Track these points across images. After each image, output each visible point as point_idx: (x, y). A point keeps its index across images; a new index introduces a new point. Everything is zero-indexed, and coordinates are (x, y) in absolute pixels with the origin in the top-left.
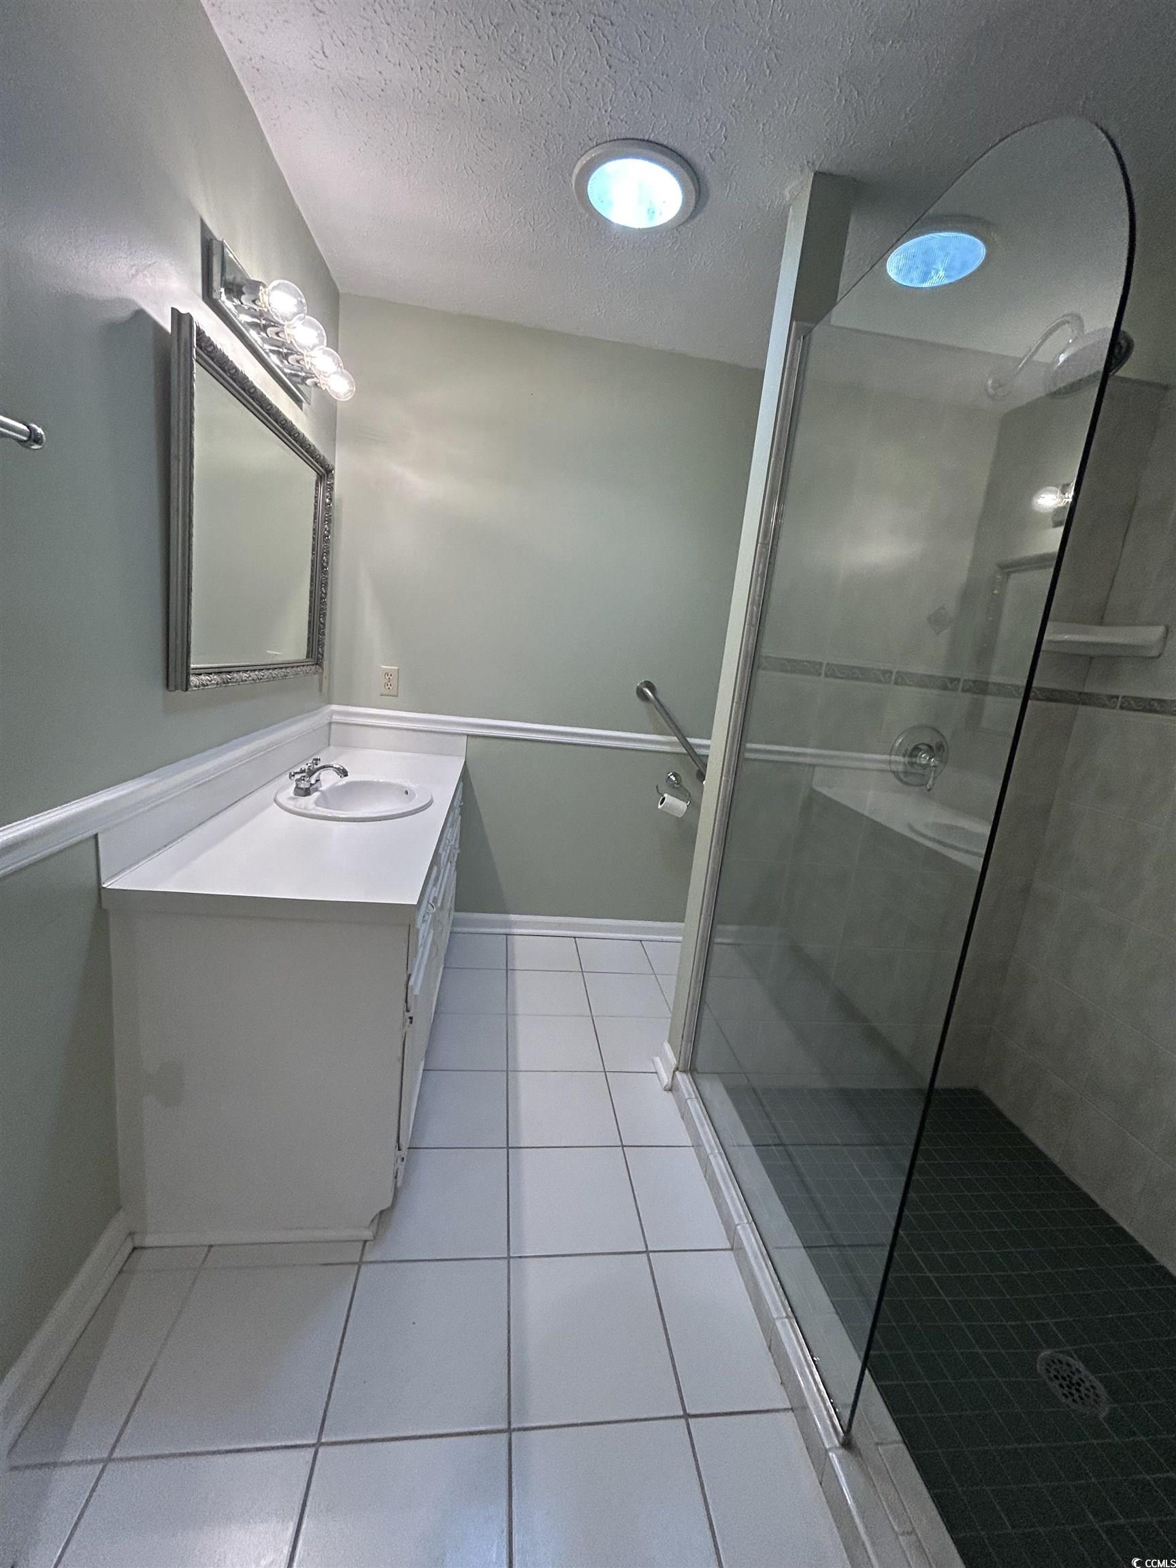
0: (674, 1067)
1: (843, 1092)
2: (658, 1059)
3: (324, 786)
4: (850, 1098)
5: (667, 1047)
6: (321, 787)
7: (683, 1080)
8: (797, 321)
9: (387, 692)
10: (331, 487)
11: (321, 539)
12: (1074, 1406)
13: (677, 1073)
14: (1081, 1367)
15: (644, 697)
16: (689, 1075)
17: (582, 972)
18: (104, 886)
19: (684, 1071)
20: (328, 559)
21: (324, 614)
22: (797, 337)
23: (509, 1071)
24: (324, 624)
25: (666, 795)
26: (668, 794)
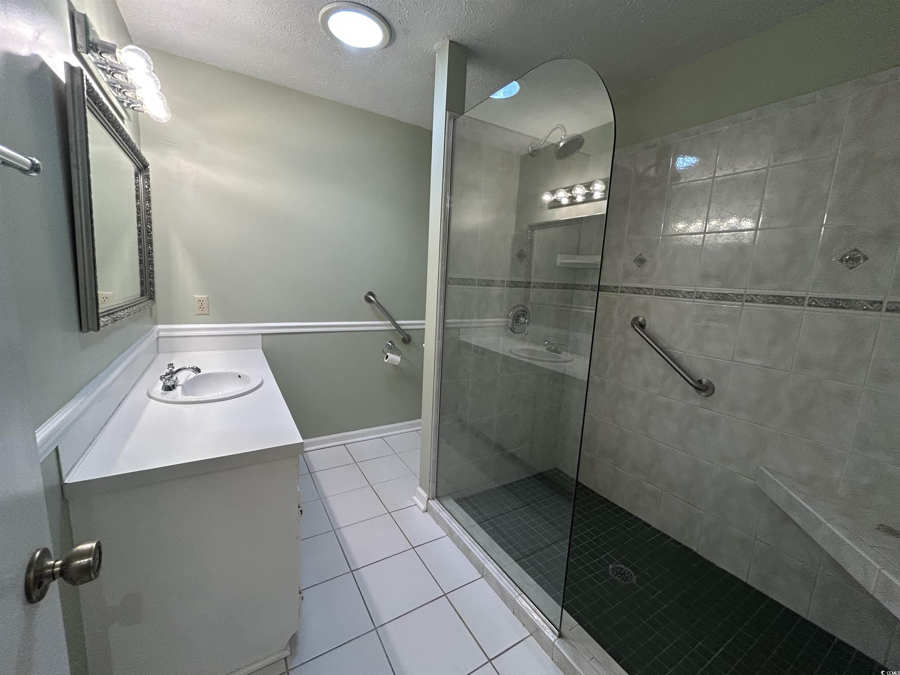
0: (427, 498)
1: (504, 486)
2: (415, 498)
3: (181, 381)
4: (509, 488)
5: (420, 490)
6: (179, 382)
7: (434, 504)
8: (448, 110)
9: (201, 312)
10: (147, 177)
11: (144, 213)
12: (625, 583)
13: (429, 501)
14: (623, 566)
15: (369, 301)
16: (436, 500)
17: (356, 462)
18: (65, 482)
19: (433, 499)
20: (151, 226)
21: (153, 265)
22: (450, 120)
23: (335, 530)
24: (153, 271)
25: (388, 354)
26: (389, 353)
